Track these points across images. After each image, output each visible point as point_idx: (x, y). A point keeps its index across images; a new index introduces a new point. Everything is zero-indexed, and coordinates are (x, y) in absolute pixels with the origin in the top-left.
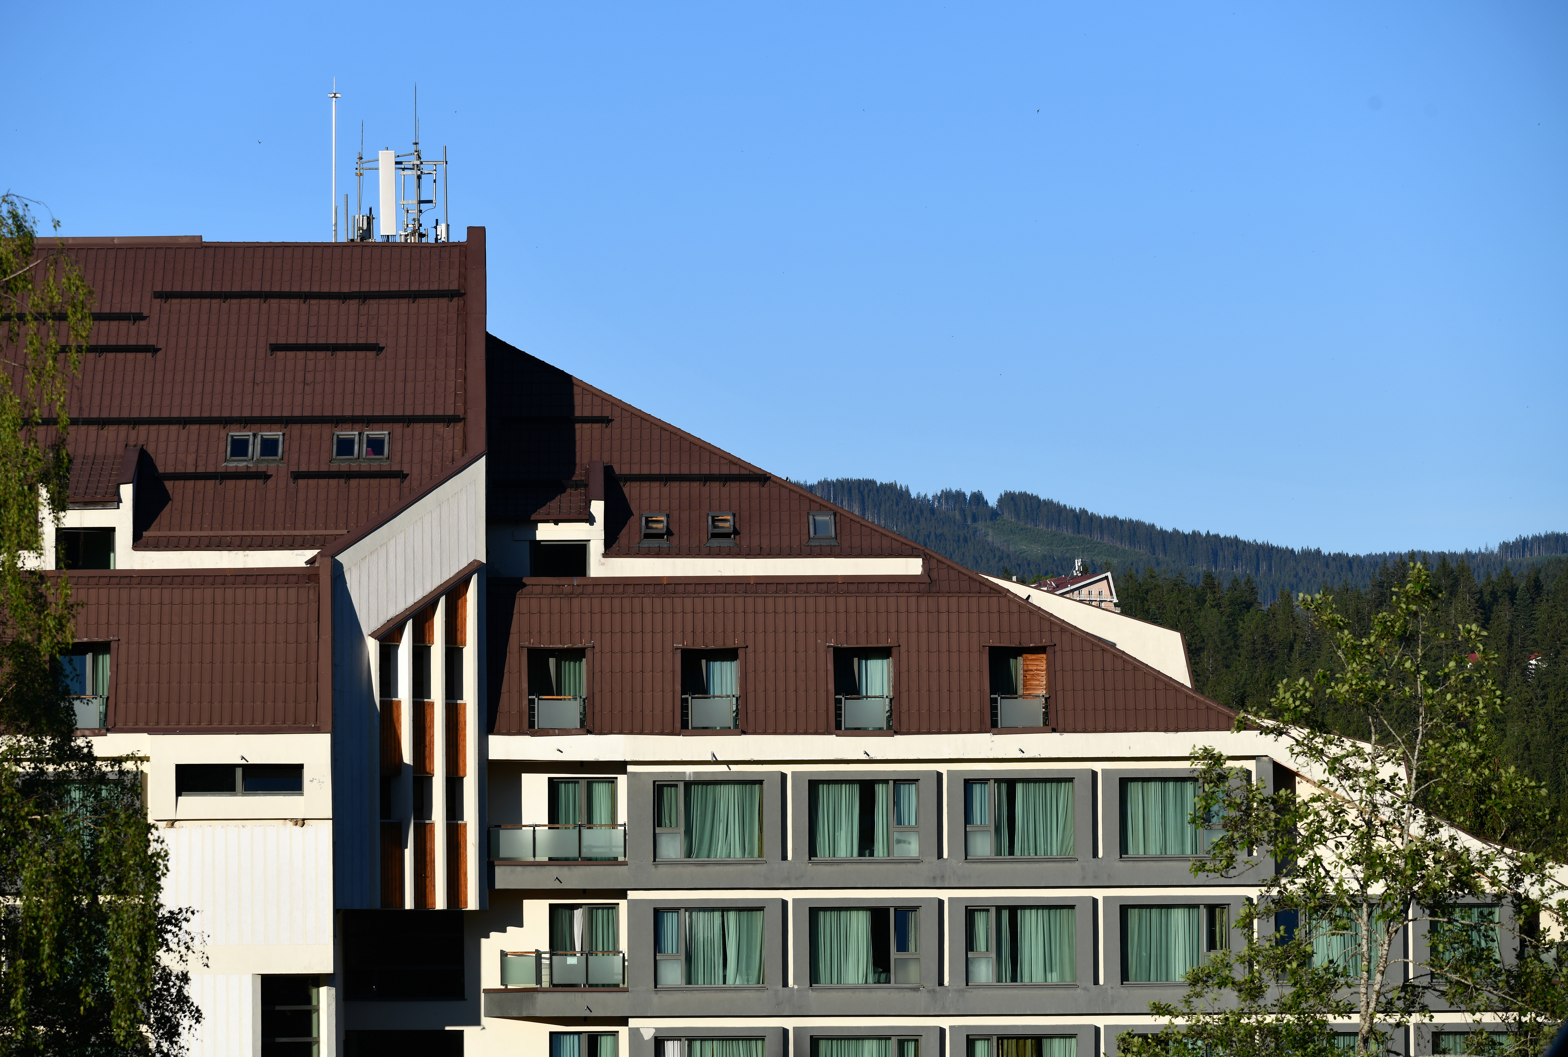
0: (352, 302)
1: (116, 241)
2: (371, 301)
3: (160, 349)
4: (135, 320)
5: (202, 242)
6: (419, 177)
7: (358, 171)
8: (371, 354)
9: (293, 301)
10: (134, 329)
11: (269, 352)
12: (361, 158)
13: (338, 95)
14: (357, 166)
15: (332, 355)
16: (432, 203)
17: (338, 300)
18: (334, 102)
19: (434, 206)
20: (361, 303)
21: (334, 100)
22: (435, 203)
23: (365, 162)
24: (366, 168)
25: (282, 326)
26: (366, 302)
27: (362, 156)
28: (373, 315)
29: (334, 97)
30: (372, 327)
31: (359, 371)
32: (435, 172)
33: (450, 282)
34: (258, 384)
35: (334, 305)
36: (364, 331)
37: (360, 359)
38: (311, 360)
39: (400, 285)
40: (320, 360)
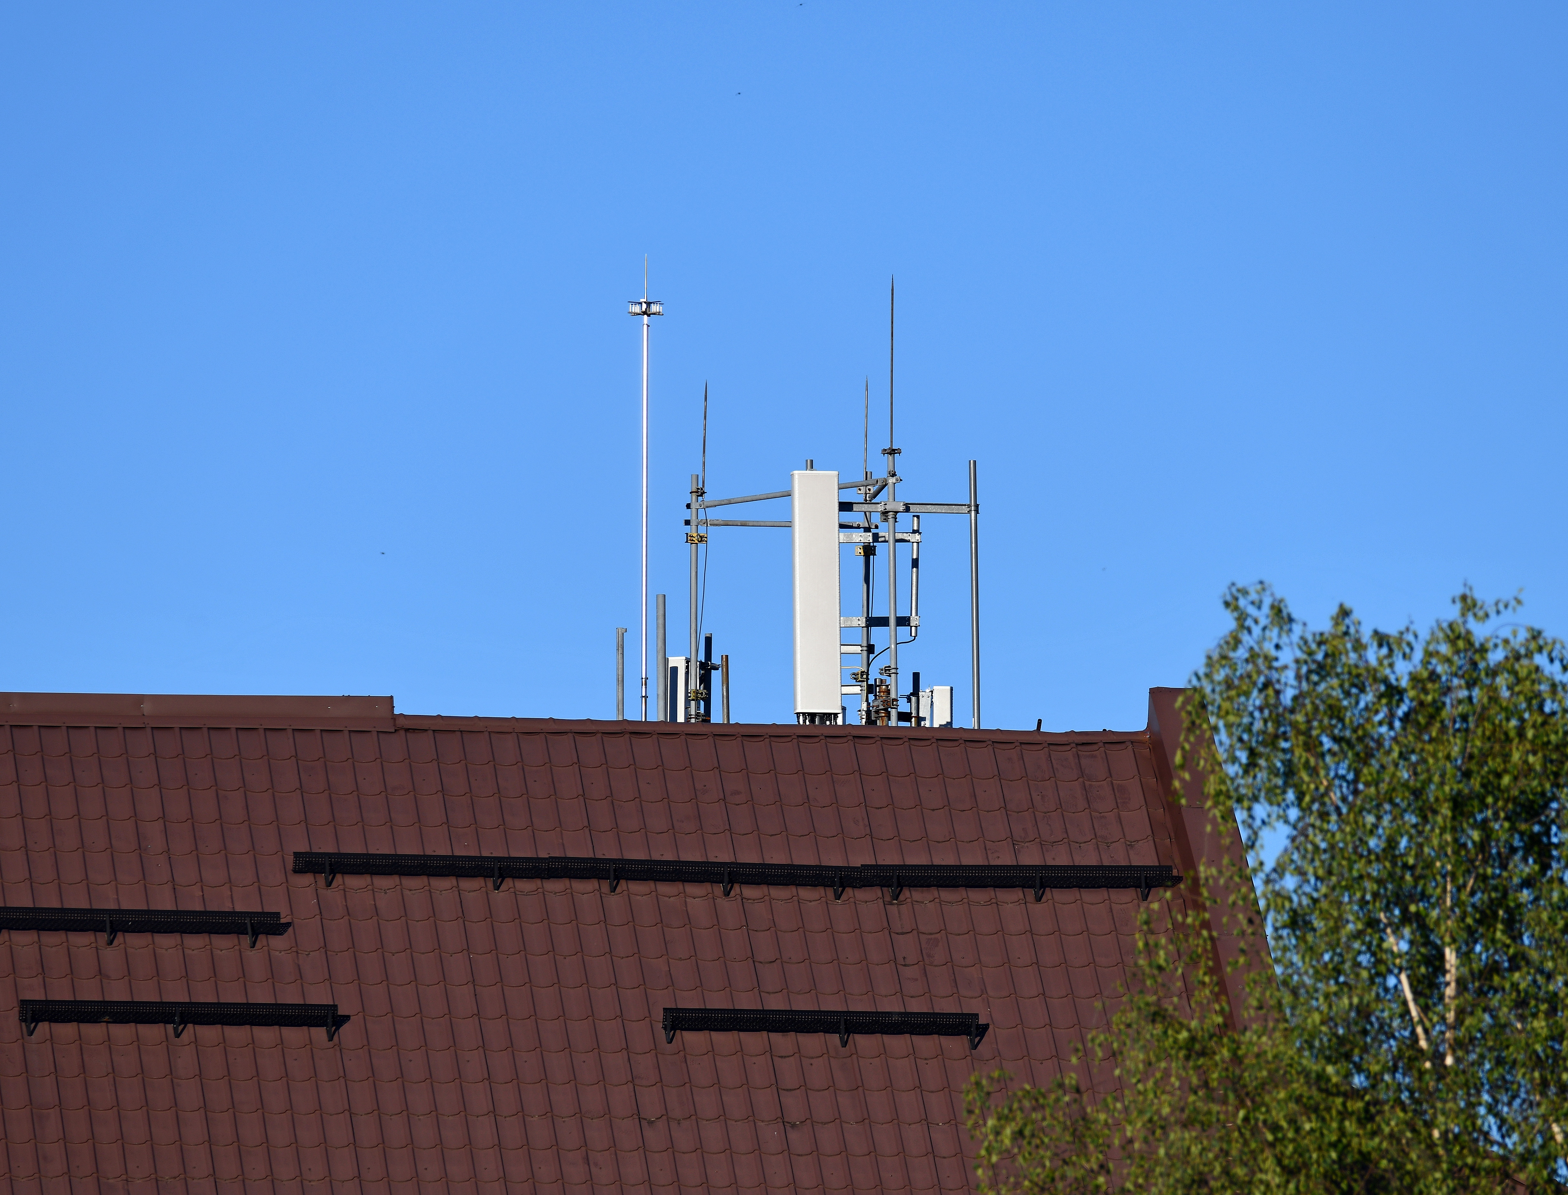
0: (861, 894)
1: (146, 708)
2: (917, 894)
3: (347, 1018)
4: (255, 934)
5: (395, 718)
7: (692, 530)
8: (956, 1045)
9: (692, 889)
10: (255, 957)
11: (661, 1034)
12: (700, 493)
13: (654, 308)
15: (844, 1044)
16: (909, 625)
17: (821, 890)
18: (645, 327)
19: (913, 634)
20: (888, 898)
21: (646, 322)
22: (916, 627)
23: (716, 503)
24: (716, 522)
25: (680, 959)
26: (901, 897)
27: (703, 486)
28: (931, 934)
29: (645, 313)
30: (936, 966)
31: (932, 1092)
32: (917, 537)
33: (1130, 846)
34: (650, 1123)
35: (813, 903)
36: (917, 980)
37: (926, 1059)
38: (785, 1057)
39: (989, 852)
40: (812, 1058)
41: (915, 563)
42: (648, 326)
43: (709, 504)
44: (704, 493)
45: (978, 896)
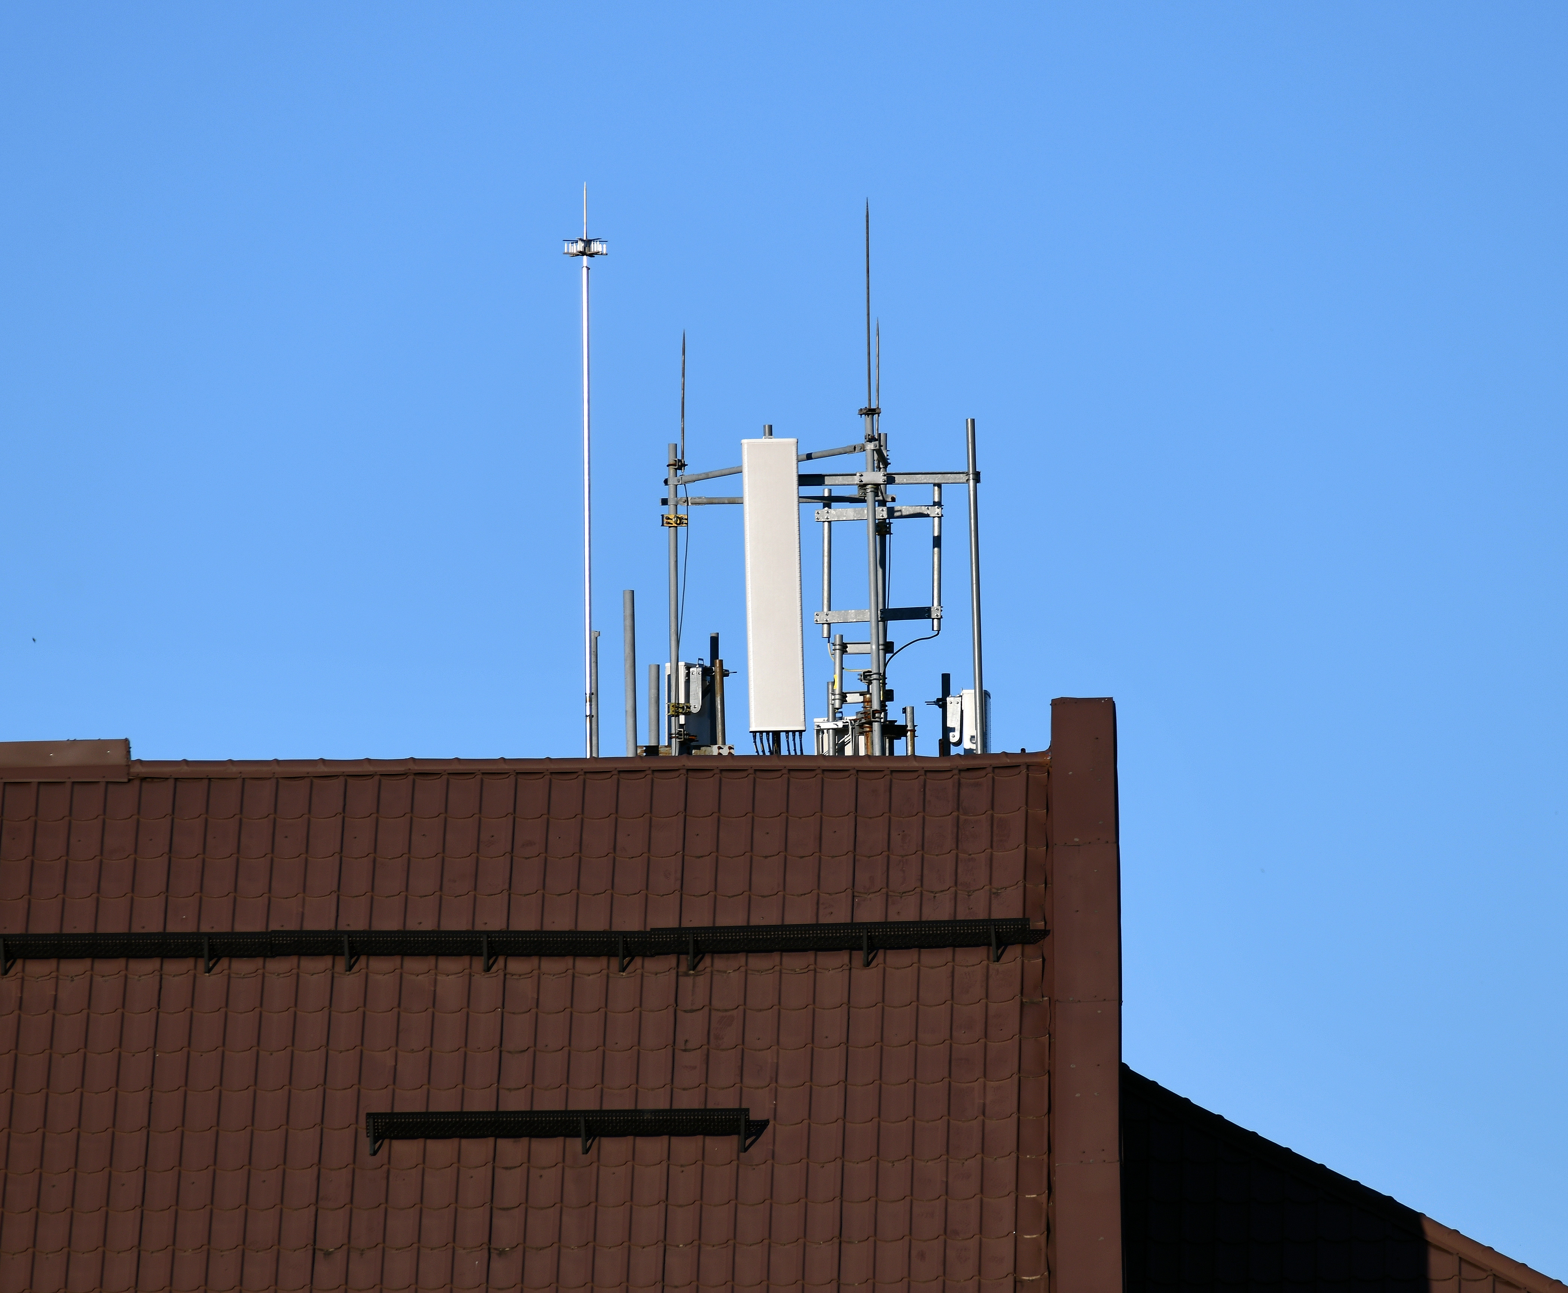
0: (653, 965)
2: (720, 963)
5: (130, 764)
6: (882, 529)
7: (669, 511)
8: (721, 1148)
9: (448, 965)
11: (365, 1143)
12: (680, 465)
13: (596, 247)
14: (667, 492)
15: (586, 1151)
16: (929, 617)
17: (604, 961)
18: (585, 270)
19: (936, 628)
20: (683, 968)
21: (585, 264)
22: (939, 619)
23: (694, 478)
24: (698, 500)
25: (412, 1051)
26: (700, 967)
27: (683, 457)
28: (726, 1011)
29: (583, 253)
30: (723, 1050)
31: (680, 1206)
32: (937, 510)
33: (993, 894)
34: (328, 1254)
35: (591, 977)
36: (695, 1068)
37: (682, 1166)
38: (510, 1168)
39: (821, 907)
40: (544, 1168)
41: (937, 542)
42: (588, 269)
43: (690, 479)
44: (685, 465)
45: (795, 962)
